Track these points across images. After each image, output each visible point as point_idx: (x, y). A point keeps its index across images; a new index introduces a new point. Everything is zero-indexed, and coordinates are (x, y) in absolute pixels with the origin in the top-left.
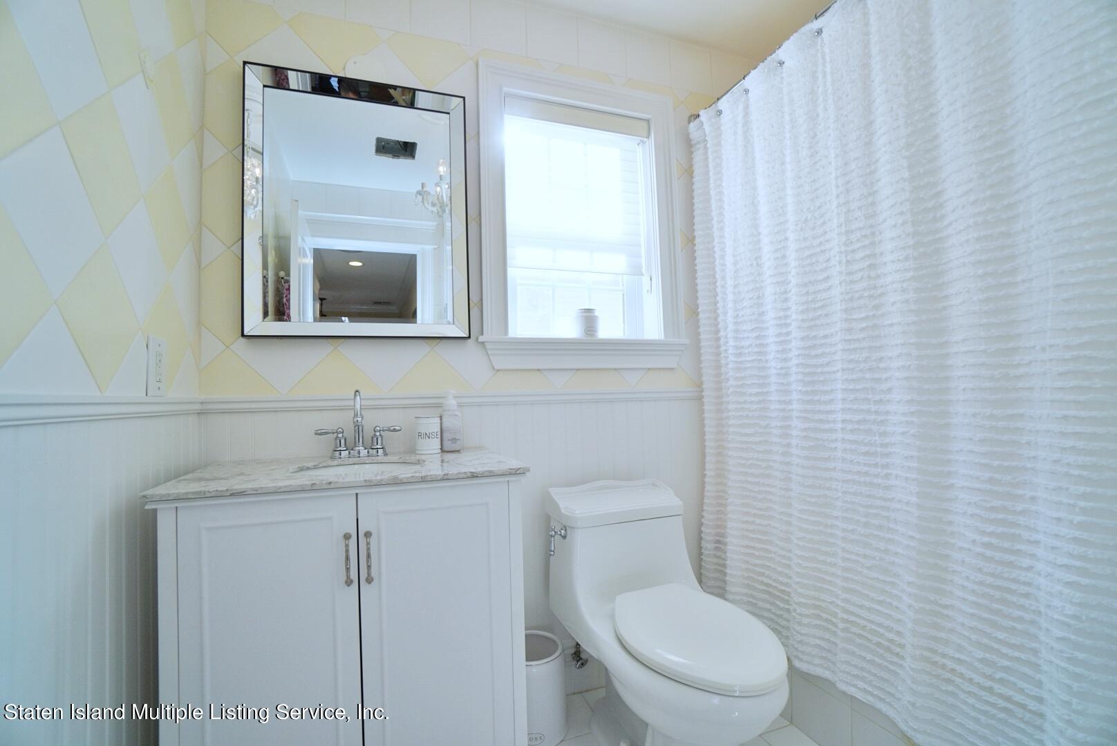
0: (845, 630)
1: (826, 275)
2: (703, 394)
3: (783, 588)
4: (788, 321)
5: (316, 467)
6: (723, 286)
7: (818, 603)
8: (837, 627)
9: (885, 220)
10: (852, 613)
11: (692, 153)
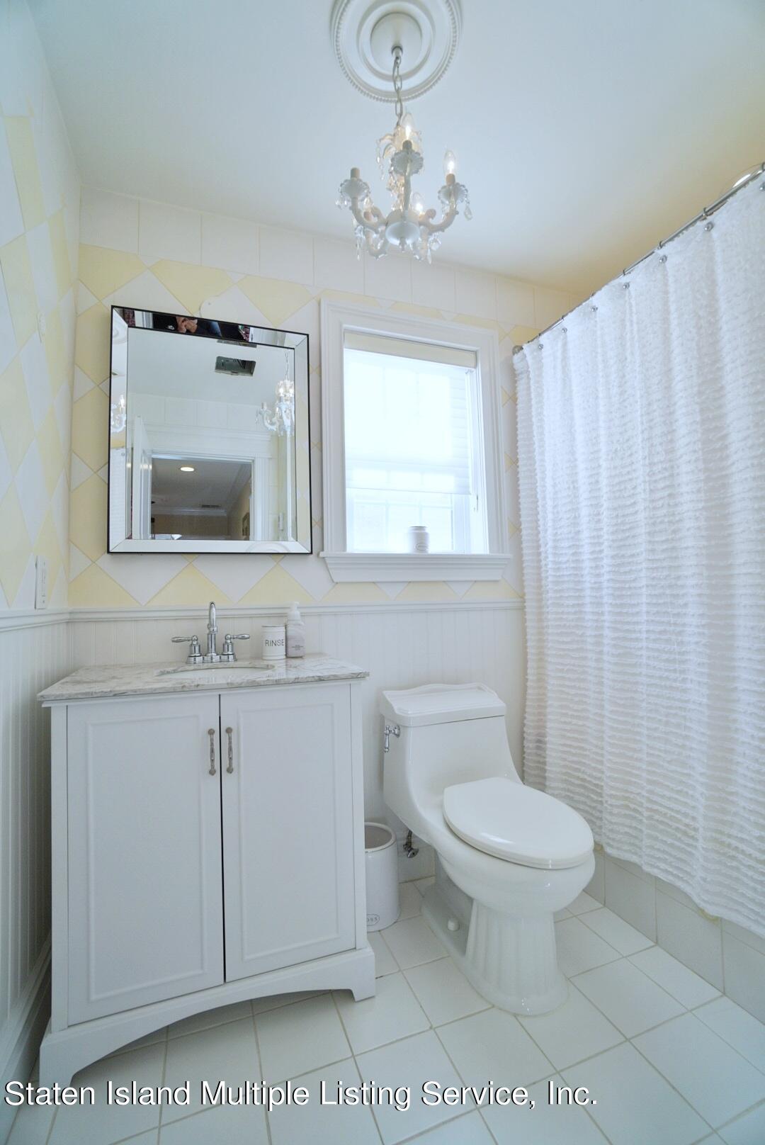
0: (650, 818)
1: (632, 501)
2: (525, 604)
3: (597, 782)
4: (601, 541)
5: (175, 672)
6: (543, 506)
7: (627, 795)
8: (642, 815)
9: (681, 457)
10: (655, 803)
11: (516, 382)
